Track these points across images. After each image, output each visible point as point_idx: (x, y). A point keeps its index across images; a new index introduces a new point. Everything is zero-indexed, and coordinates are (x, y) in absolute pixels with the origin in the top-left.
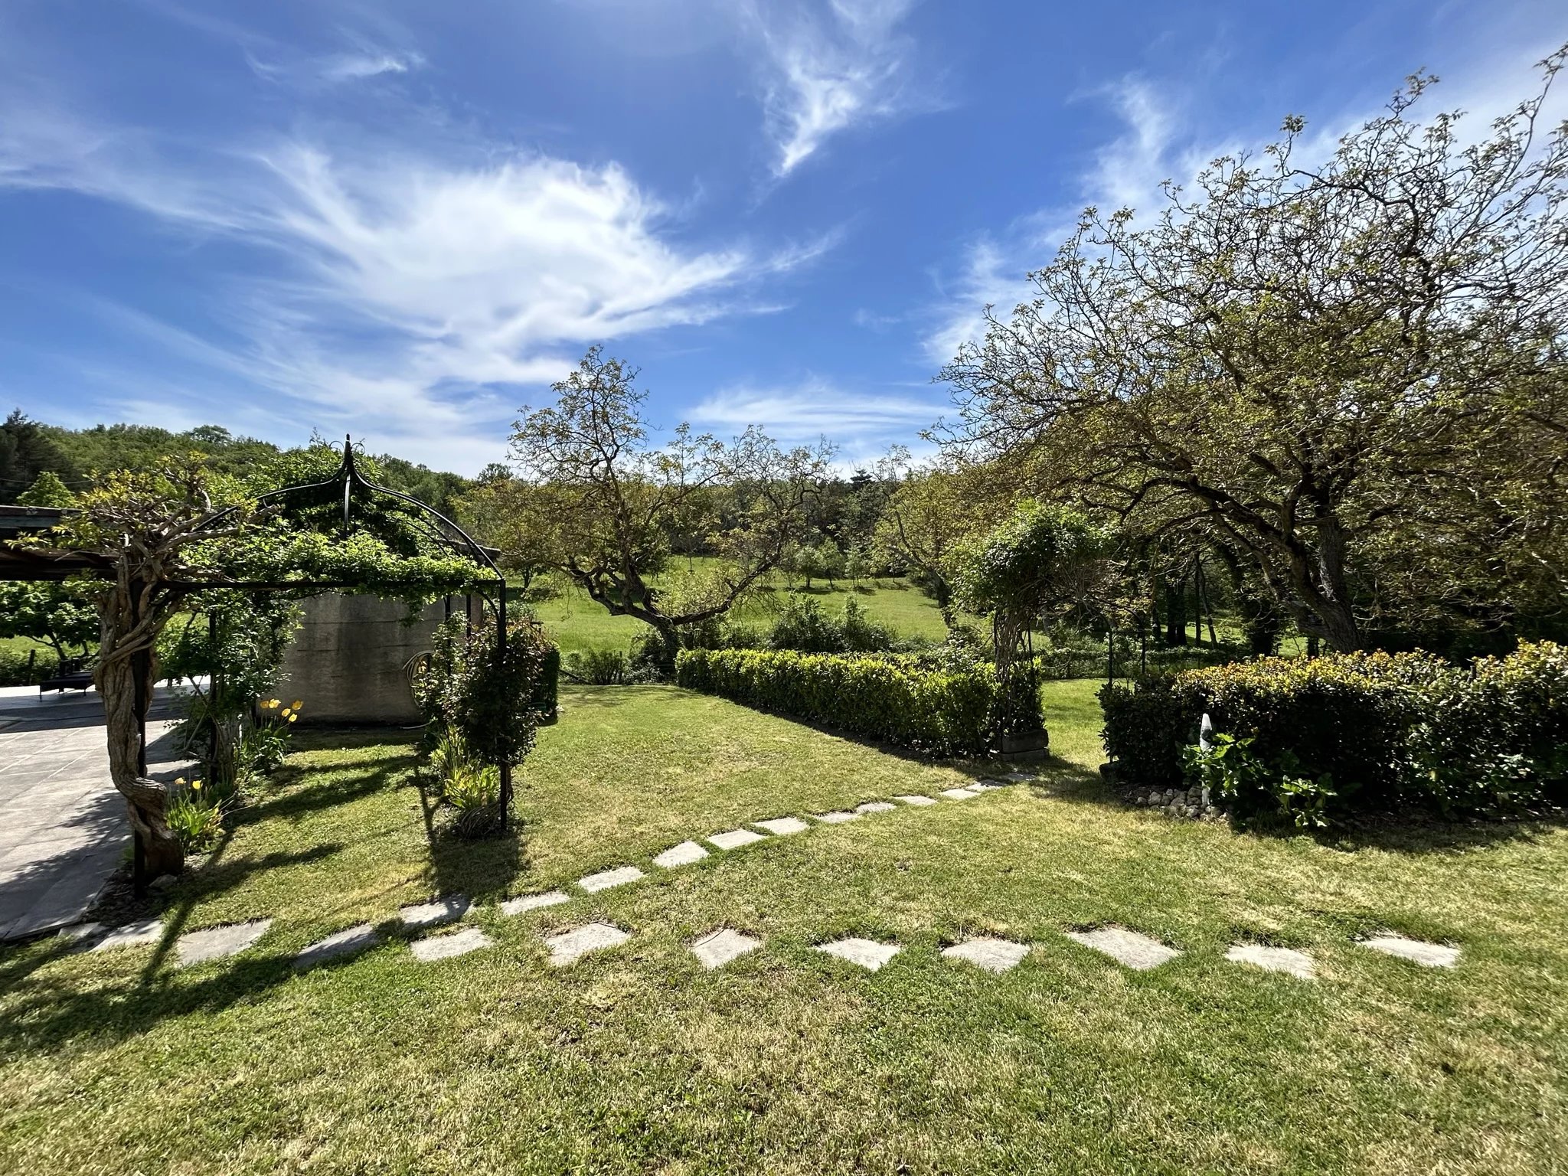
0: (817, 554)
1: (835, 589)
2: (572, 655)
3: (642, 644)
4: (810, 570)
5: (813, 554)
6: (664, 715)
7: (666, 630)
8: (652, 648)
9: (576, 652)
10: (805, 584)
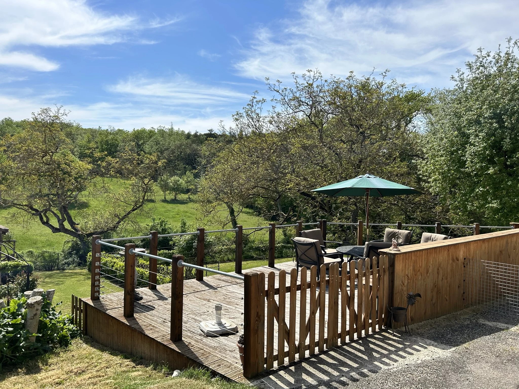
0: (181, 180)
1: (191, 201)
2: (29, 252)
3: (70, 245)
4: (177, 189)
5: (179, 181)
6: (78, 290)
7: (83, 241)
8: (75, 248)
9: (31, 250)
10: (173, 197)
